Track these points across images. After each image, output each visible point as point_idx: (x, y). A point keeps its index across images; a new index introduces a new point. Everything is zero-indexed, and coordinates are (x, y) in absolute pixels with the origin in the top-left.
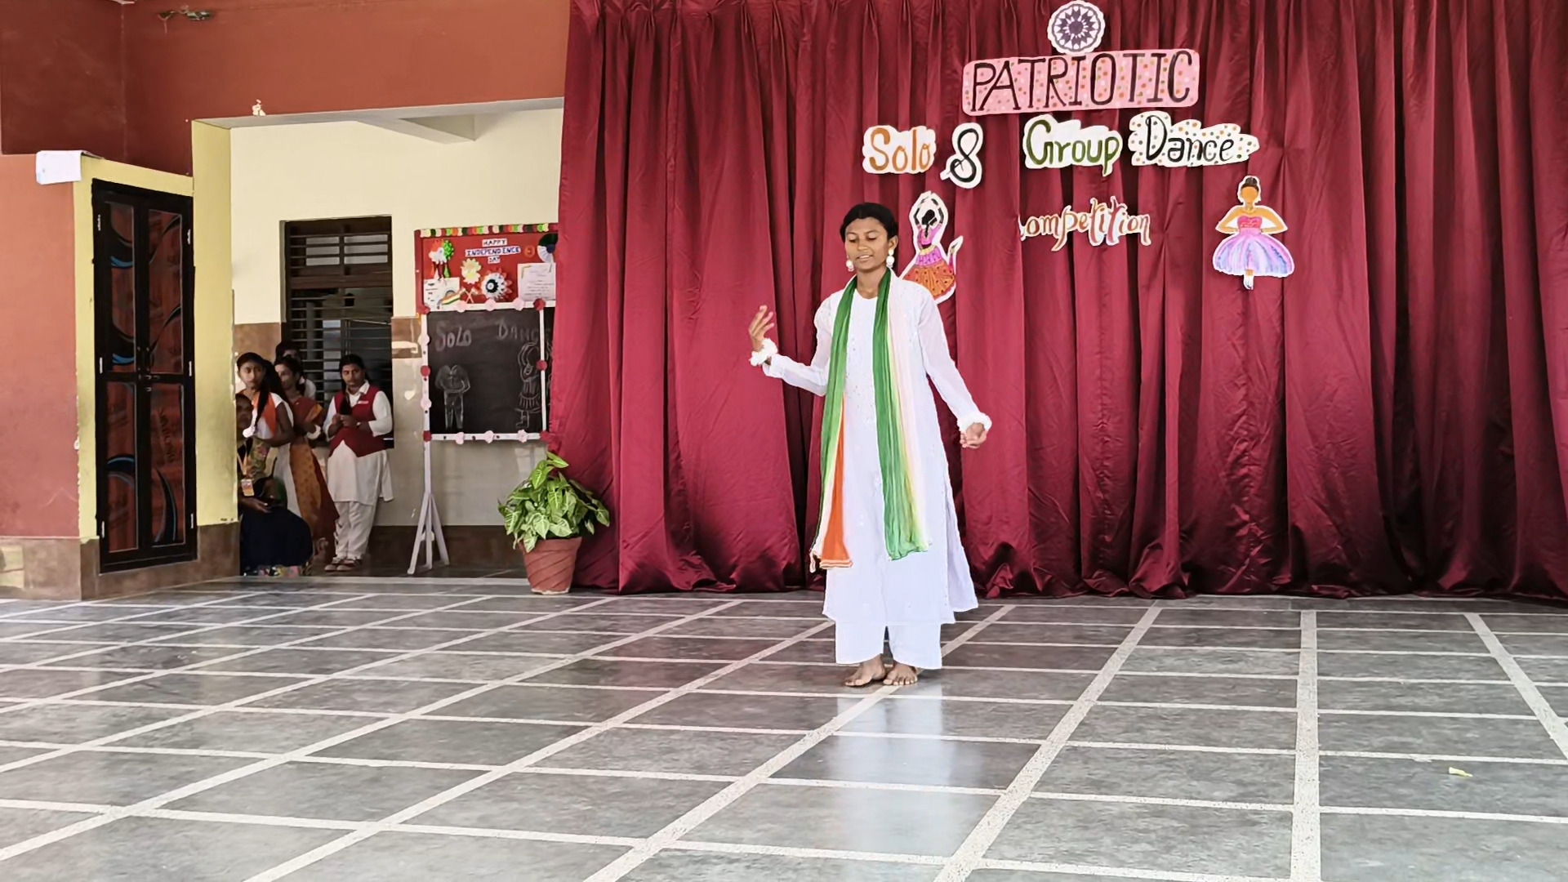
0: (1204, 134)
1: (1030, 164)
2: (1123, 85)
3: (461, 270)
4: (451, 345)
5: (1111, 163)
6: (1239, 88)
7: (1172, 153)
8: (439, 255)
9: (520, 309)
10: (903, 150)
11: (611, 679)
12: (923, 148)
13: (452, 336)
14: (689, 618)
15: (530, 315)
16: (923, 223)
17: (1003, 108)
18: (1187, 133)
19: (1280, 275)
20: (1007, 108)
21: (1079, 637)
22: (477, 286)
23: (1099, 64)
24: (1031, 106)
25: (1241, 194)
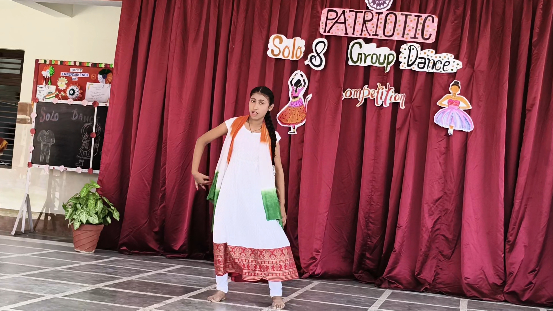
0: (436, 57)
1: (350, 63)
2: (400, 28)
3: (57, 82)
4: (47, 120)
5: (389, 66)
6: (455, 37)
7: (419, 64)
8: (46, 73)
9: (85, 105)
10: (288, 48)
11: (112, 299)
12: (298, 48)
13: (49, 115)
14: (154, 272)
15: (91, 109)
16: (295, 86)
17: (340, 33)
18: (428, 56)
19: (466, 131)
20: (342, 33)
21: (349, 302)
22: (65, 91)
23: (389, 17)
24: (353, 34)
25: (451, 88)
